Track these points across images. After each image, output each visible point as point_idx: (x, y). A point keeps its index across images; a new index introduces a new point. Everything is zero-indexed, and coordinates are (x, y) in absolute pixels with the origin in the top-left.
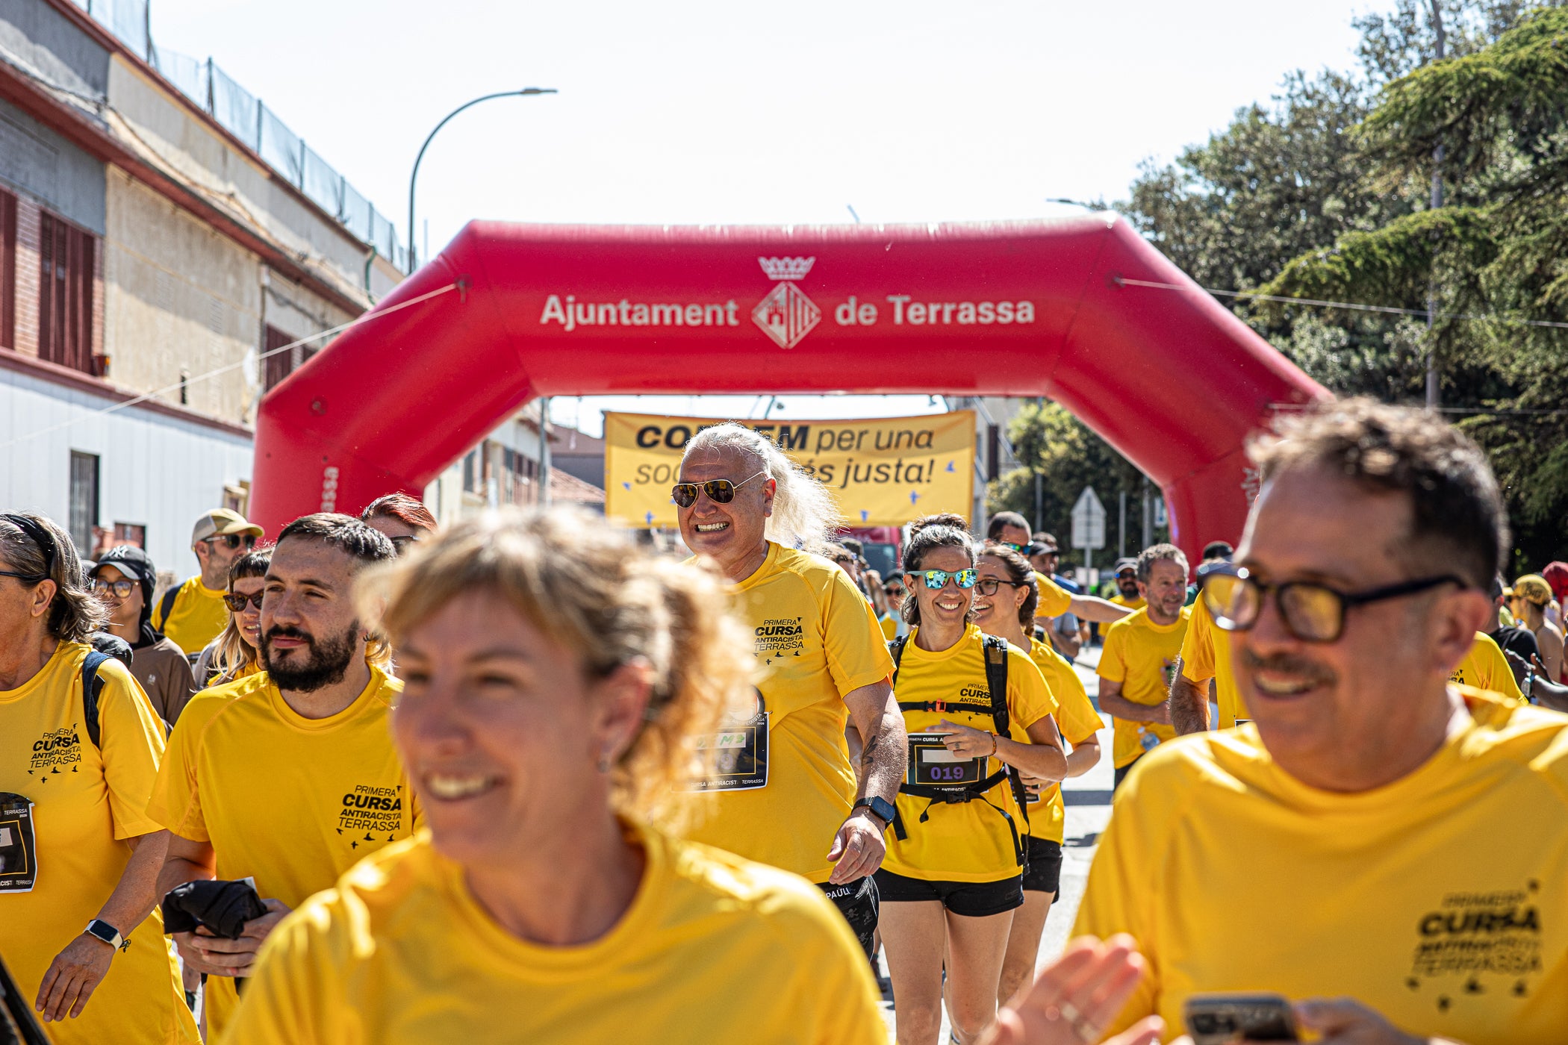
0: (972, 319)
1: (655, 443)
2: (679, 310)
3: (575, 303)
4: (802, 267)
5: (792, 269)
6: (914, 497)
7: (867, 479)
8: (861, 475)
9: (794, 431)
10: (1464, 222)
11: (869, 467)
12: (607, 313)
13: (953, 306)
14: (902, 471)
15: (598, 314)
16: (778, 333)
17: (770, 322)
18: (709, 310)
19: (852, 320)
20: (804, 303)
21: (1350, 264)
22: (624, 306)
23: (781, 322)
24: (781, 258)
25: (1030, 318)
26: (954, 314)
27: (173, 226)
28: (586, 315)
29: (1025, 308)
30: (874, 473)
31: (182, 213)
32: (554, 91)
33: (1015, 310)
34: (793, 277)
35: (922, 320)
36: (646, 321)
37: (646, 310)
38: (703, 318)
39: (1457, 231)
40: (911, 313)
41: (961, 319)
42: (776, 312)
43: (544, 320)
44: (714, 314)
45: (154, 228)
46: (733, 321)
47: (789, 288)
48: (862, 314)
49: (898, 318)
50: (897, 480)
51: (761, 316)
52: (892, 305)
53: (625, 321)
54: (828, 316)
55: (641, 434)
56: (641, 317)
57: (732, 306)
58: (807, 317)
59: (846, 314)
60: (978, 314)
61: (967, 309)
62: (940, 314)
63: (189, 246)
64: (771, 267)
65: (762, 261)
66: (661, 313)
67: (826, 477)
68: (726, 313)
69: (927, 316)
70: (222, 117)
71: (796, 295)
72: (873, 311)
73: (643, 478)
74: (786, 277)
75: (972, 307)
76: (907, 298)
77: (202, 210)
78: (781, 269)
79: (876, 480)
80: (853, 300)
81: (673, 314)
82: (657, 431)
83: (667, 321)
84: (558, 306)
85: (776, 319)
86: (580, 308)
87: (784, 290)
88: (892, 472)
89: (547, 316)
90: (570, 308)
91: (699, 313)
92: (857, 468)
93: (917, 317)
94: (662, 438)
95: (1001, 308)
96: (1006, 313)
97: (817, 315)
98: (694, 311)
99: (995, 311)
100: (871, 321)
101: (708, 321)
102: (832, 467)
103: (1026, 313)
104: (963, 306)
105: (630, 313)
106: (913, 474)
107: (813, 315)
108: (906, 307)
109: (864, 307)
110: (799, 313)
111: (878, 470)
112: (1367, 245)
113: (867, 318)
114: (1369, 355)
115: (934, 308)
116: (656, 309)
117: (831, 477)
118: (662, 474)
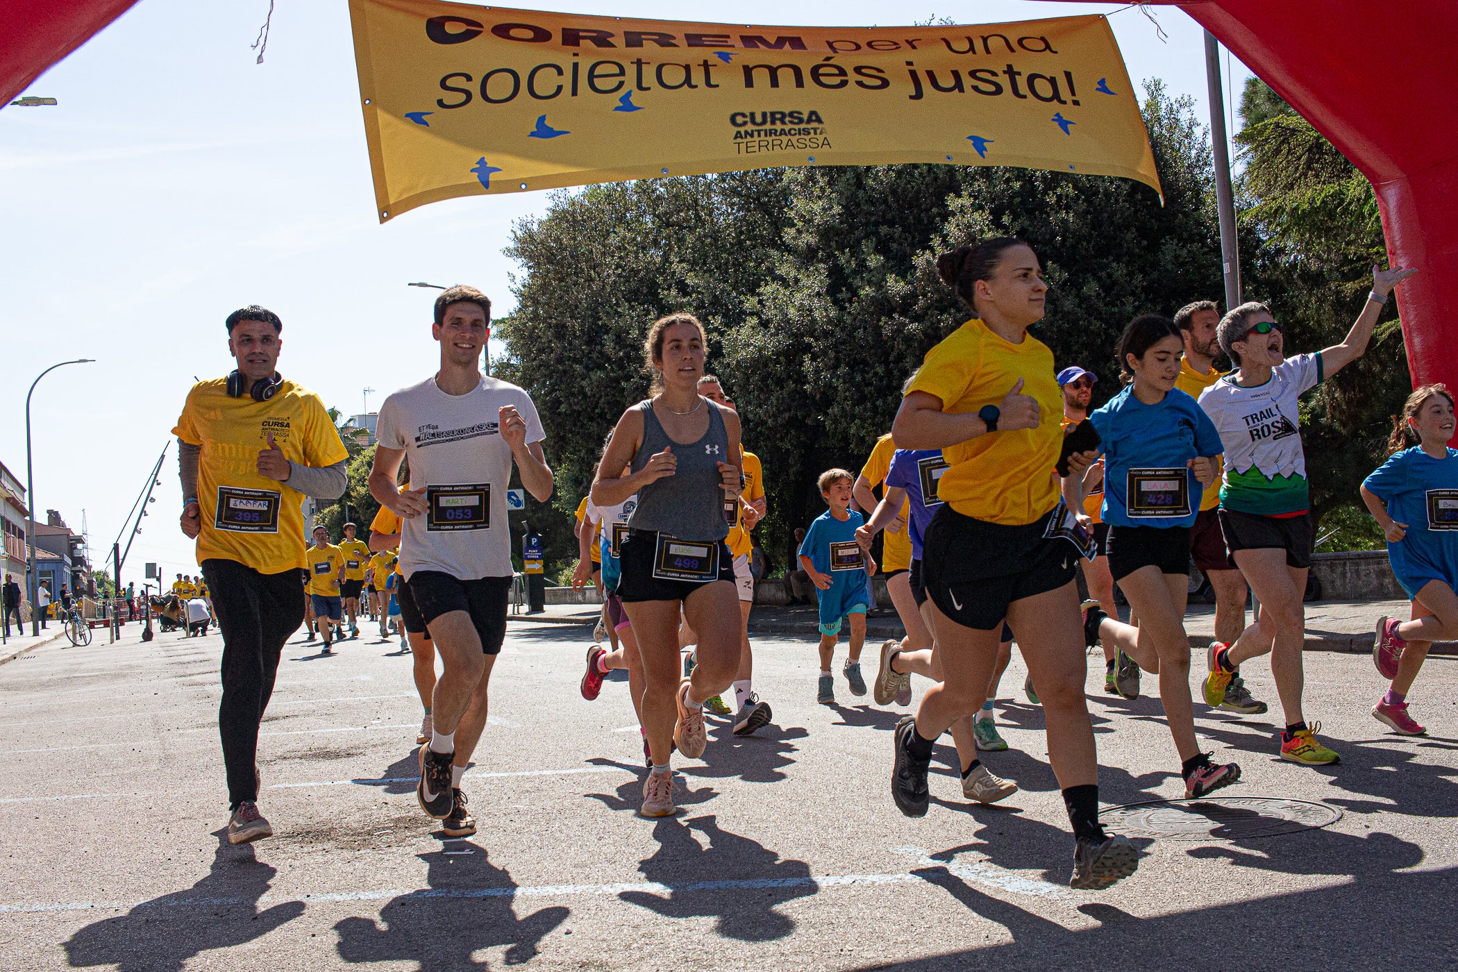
7: (959, 89)
8: (945, 83)
14: (1021, 81)
30: (968, 81)
50: (1018, 95)
55: (435, 23)
67: (874, 82)
73: (454, 97)
79: (976, 88)
82: (471, 24)
88: (1003, 82)
92: (930, 73)
106: (1044, 88)
111: (975, 77)
117: (884, 80)
118: (500, 86)
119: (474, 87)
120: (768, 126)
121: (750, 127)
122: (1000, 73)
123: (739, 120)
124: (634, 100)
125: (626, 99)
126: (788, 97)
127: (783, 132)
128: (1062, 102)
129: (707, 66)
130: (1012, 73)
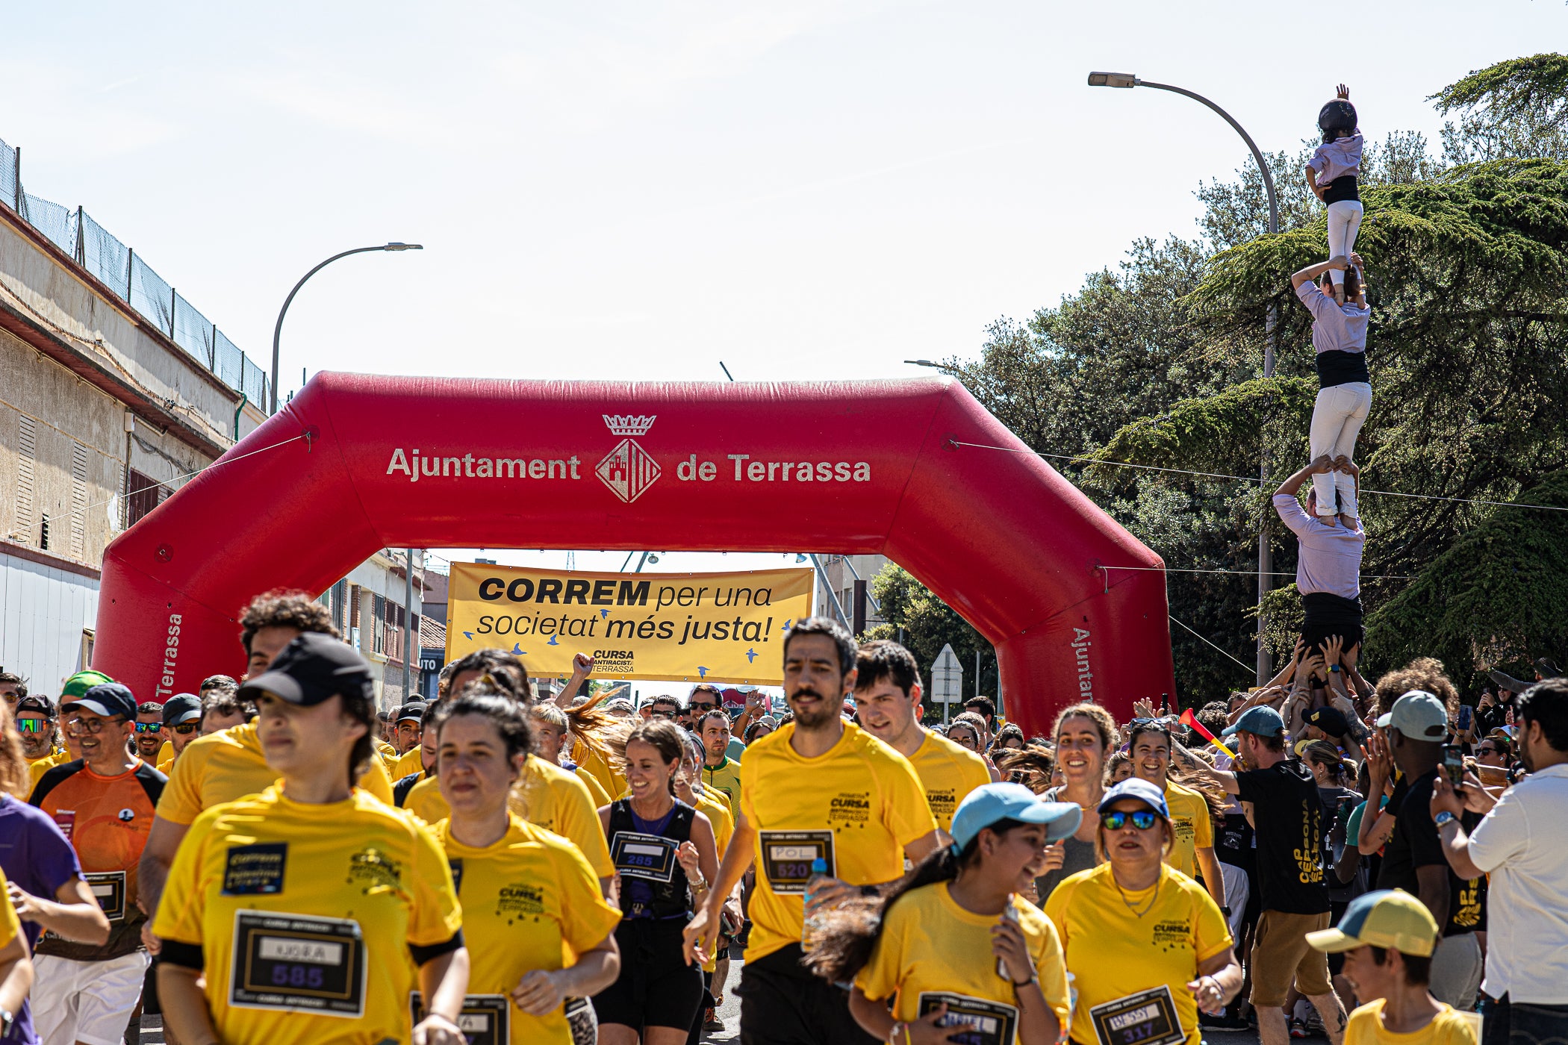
0: (810, 478)
1: (498, 595)
2: (522, 464)
3: (420, 456)
4: (643, 424)
5: (634, 426)
6: (751, 655)
7: (706, 636)
8: (700, 632)
9: (635, 585)
10: (1292, 391)
11: (709, 624)
12: (452, 466)
13: (792, 465)
14: (741, 628)
15: (443, 467)
16: (620, 487)
17: (612, 478)
18: (552, 464)
19: (692, 477)
20: (645, 458)
21: (1180, 430)
22: (469, 460)
23: (623, 478)
24: (624, 416)
25: (867, 477)
26: (793, 472)
27: (38, 373)
28: (431, 468)
29: (862, 467)
30: (712, 630)
31: (46, 359)
32: (419, 247)
33: (852, 470)
34: (635, 433)
35: (761, 478)
36: (490, 474)
37: (490, 463)
38: (547, 472)
39: (1284, 400)
40: (751, 471)
41: (799, 477)
42: (618, 467)
43: (390, 472)
44: (557, 468)
45: (17, 373)
46: (575, 476)
47: (631, 444)
48: (702, 471)
49: (738, 477)
50: (735, 638)
51: (604, 471)
52: (734, 461)
53: (469, 474)
54: (668, 472)
55: (484, 586)
56: (485, 471)
57: (574, 461)
58: (648, 472)
59: (686, 471)
60: (816, 473)
61: (805, 467)
62: (778, 472)
63: (53, 392)
64: (614, 424)
65: (605, 417)
66: (505, 467)
67: (666, 634)
68: (568, 468)
69: (766, 474)
70: (92, 267)
71: (638, 451)
72: (714, 469)
73: (485, 629)
74: (629, 433)
75: (810, 466)
76: (747, 457)
77: (67, 357)
78: (624, 426)
79: (714, 636)
80: (693, 457)
81: (517, 467)
82: (500, 584)
83: (511, 475)
84: (403, 458)
85: (618, 474)
86: (425, 460)
87: (627, 446)
88: (731, 630)
89: (393, 466)
90: (415, 460)
91: (543, 467)
92: (697, 624)
93: (756, 475)
94: (505, 590)
95: (838, 468)
96: (843, 472)
97: (658, 471)
98: (537, 465)
99: (832, 470)
100: (712, 478)
101: (551, 475)
102: (672, 624)
103: (863, 473)
104: (801, 466)
105: (474, 467)
106: (751, 631)
107: (655, 471)
108: (745, 465)
109: (705, 464)
110: (641, 469)
111: (716, 627)
112: (1197, 412)
113: (707, 475)
114: (1210, 518)
115: (772, 467)
116: (500, 463)
117: (671, 633)
118: (504, 625)
119: (493, 624)
120: (609, 659)
121: (601, 659)
122: (731, 624)
123: (598, 654)
124: (557, 640)
125: (553, 638)
126: (624, 644)
127: (615, 663)
128: (758, 640)
129: (593, 621)
130: (738, 623)
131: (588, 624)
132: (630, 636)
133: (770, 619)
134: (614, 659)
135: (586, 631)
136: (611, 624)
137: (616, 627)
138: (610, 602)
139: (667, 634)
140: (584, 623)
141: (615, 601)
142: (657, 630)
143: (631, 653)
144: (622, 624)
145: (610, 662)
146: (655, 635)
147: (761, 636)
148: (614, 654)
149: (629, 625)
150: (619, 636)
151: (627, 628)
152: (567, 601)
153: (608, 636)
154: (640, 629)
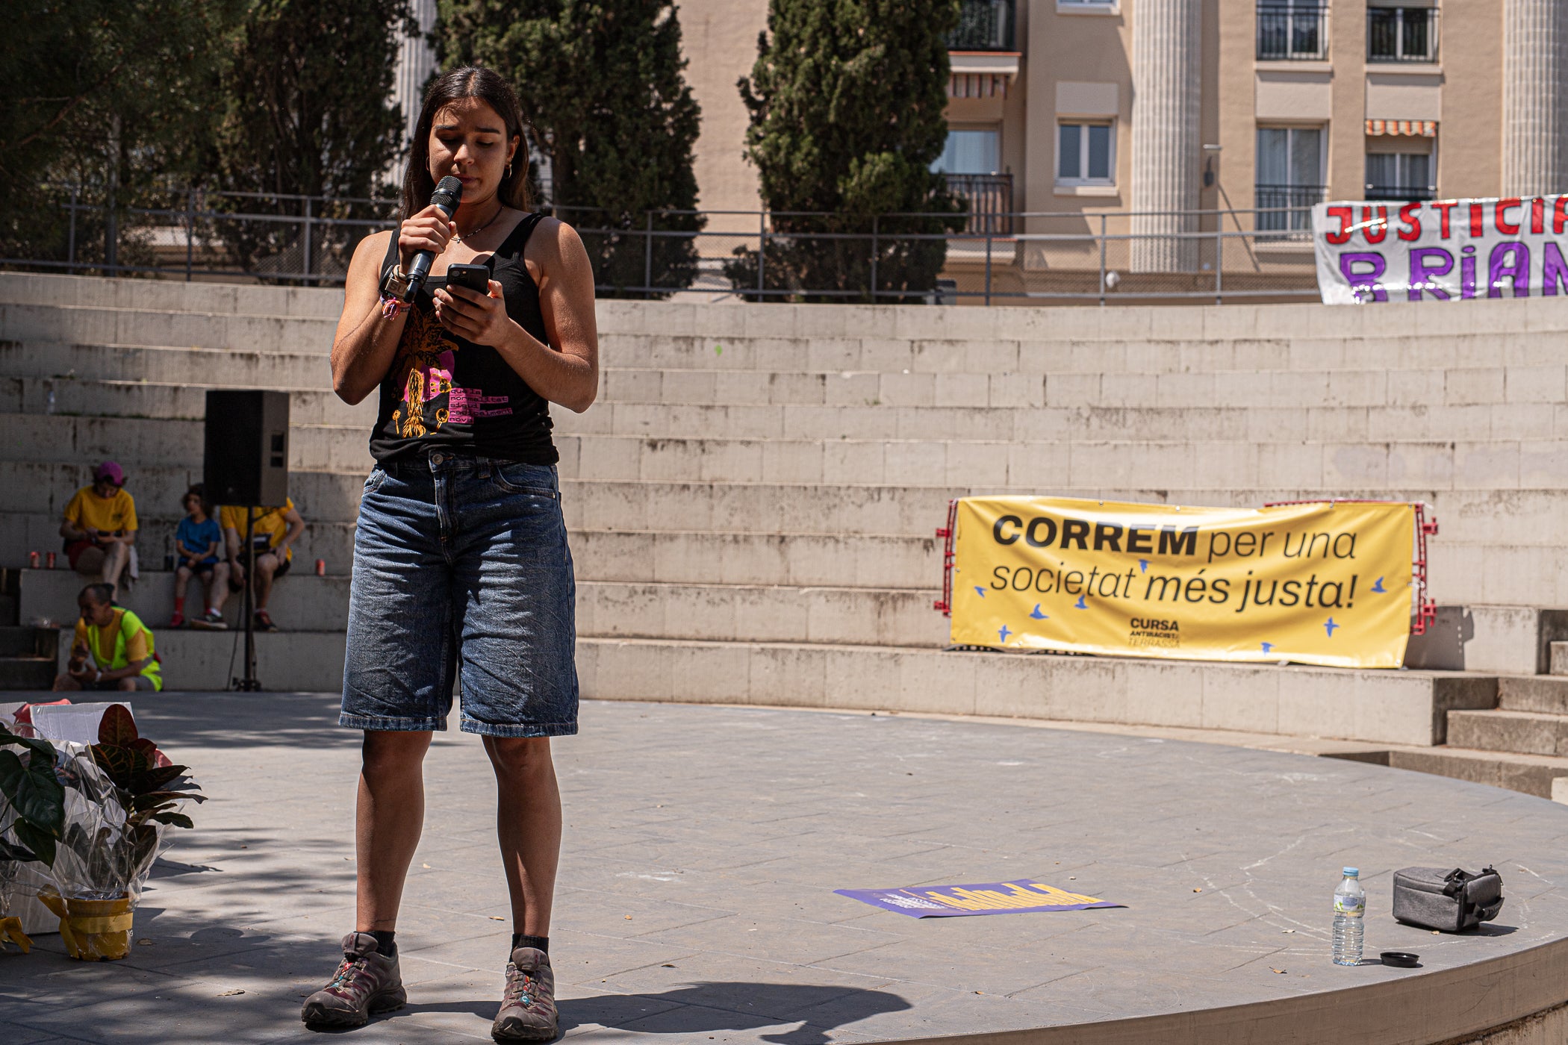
119: (1009, 578)
120: (1149, 630)
121: (1140, 629)
122: (1303, 584)
123: (1134, 623)
124: (1086, 602)
125: (1080, 600)
126: (1166, 608)
127: (1156, 635)
128: (1339, 606)
129: (1130, 576)
130: (1312, 583)
131: (1123, 581)
132: (1175, 599)
133: (1354, 578)
134: (1155, 630)
135: (1120, 592)
136: (1152, 581)
137: (1158, 586)
138: (1149, 550)
139: (1221, 597)
140: (1118, 579)
141: (1156, 549)
142: (1209, 592)
143: (1175, 623)
144: (1166, 582)
145: (1150, 634)
146: (1206, 599)
147: (1344, 599)
148: (1153, 624)
149: (1174, 583)
150: (1161, 598)
151: (1171, 587)
152: (1098, 546)
153: (1147, 597)
154: (1188, 589)
